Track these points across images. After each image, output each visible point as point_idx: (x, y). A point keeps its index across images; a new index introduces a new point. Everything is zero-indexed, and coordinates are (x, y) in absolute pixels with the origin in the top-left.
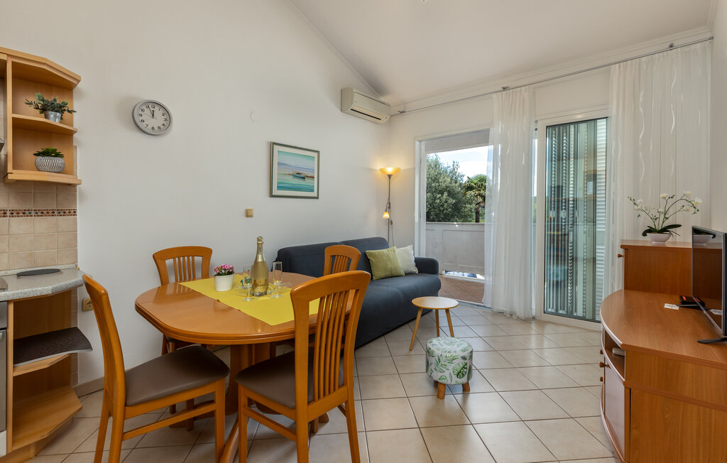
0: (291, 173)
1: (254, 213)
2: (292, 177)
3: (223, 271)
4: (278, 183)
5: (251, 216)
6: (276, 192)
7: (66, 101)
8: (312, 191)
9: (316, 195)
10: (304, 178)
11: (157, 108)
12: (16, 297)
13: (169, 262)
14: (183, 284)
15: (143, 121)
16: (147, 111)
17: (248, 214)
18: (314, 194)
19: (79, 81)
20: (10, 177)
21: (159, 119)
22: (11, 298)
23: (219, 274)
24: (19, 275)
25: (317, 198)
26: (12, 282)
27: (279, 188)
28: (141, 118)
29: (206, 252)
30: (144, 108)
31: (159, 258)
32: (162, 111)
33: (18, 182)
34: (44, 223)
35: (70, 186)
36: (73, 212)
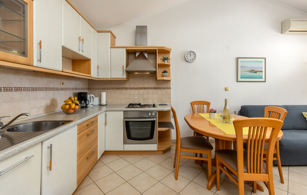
0: (248, 70)
1: (229, 89)
2: (249, 72)
3: (212, 111)
4: (241, 75)
5: (228, 90)
6: (239, 79)
7: (168, 56)
8: (262, 78)
9: (264, 80)
10: (256, 72)
11: (192, 53)
12: (158, 110)
13: (196, 106)
14: (200, 114)
15: (187, 58)
16: (189, 55)
17: (226, 89)
18: (263, 80)
19: (171, 50)
20: (157, 79)
21: (192, 57)
22: (157, 110)
23: (211, 112)
24: (159, 105)
25: (265, 82)
26: (158, 106)
27: (241, 78)
28: (187, 57)
29: (208, 104)
30: (188, 54)
31: (192, 104)
32: (193, 53)
33: (159, 80)
34: (164, 91)
35: (169, 81)
36: (170, 88)
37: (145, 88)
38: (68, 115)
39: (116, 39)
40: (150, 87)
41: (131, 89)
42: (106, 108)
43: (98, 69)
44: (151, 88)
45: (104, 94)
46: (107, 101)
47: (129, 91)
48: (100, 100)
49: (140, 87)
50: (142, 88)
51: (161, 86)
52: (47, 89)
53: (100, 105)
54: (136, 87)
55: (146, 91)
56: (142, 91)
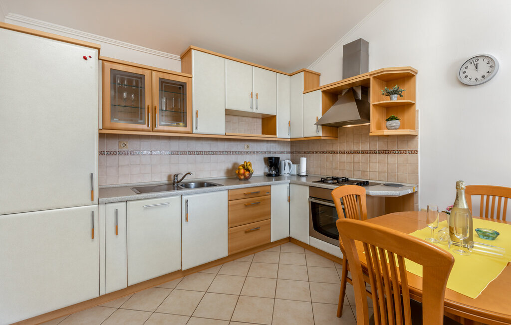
20: (371, 134)
24: (384, 184)
34: (401, 158)
35: (412, 137)
36: (416, 152)
37: (364, 152)
38: (241, 181)
39: (320, 77)
40: (373, 149)
41: (342, 152)
42: (307, 180)
43: (290, 126)
44: (375, 152)
45: (304, 161)
46: (307, 171)
47: (338, 156)
48: (299, 169)
49: (356, 149)
50: (357, 152)
51: (395, 148)
52: (228, 153)
53: (299, 176)
54: (348, 149)
55: (365, 156)
56: (358, 157)
